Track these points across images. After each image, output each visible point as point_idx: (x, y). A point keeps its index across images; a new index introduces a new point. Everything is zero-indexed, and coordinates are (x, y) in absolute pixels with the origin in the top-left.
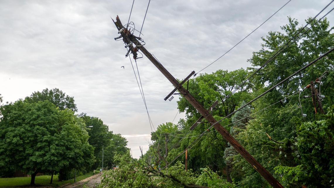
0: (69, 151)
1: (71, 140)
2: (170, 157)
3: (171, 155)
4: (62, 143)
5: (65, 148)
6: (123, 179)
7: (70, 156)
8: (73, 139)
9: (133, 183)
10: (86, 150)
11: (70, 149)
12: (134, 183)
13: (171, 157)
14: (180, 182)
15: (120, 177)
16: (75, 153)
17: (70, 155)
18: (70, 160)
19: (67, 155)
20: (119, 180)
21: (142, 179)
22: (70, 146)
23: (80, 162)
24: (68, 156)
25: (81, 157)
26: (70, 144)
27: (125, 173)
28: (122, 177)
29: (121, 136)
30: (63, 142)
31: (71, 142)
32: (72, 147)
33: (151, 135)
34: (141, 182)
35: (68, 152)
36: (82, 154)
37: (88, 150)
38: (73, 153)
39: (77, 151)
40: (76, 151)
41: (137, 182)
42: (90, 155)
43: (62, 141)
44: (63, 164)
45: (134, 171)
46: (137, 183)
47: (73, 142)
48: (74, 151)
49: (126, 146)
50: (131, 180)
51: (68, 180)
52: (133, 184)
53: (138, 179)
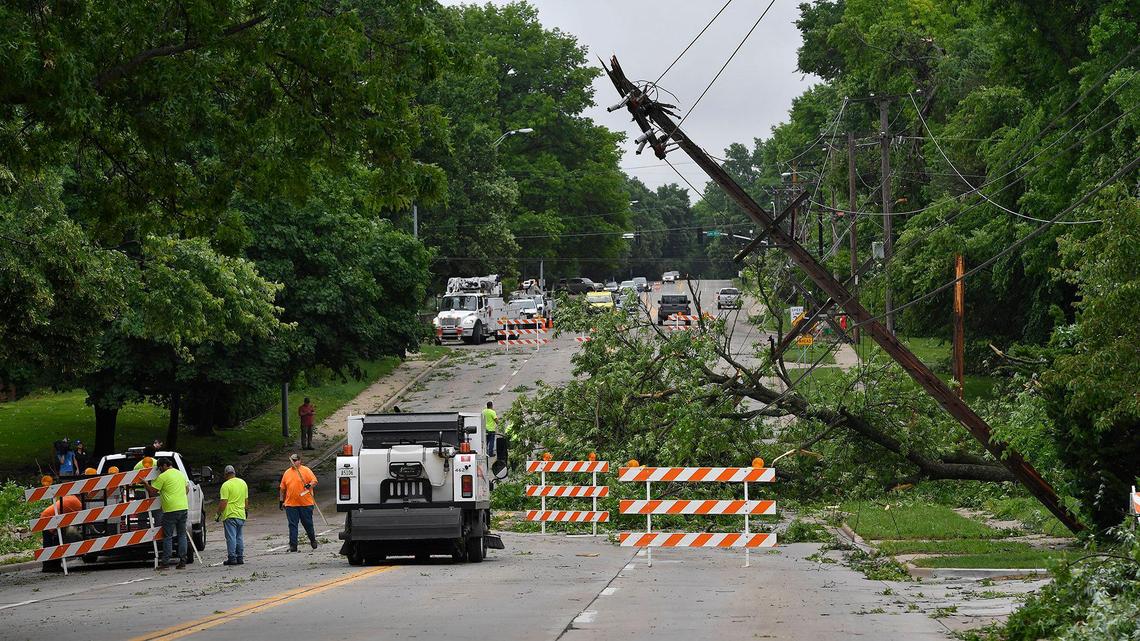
0: (311, 281)
1: (316, 217)
2: (908, 260)
3: (917, 246)
4: (276, 242)
5: (290, 265)
6: (608, 435)
7: (321, 308)
8: (327, 217)
9: (656, 451)
10: (388, 264)
11: (317, 270)
12: (665, 450)
13: (919, 262)
14: (893, 446)
15: (593, 424)
16: (345, 288)
17: (317, 300)
18: (317, 330)
19: (306, 301)
20: (590, 438)
21: (698, 434)
22: (314, 250)
23: (370, 334)
24: (307, 307)
25: (372, 310)
26: (314, 241)
27: (615, 404)
28: (602, 424)
29: (537, 26)
30: (281, 235)
31: (319, 231)
32: (327, 256)
33: (801, 25)
34: (693, 450)
35: (310, 288)
36: (375, 290)
37: (402, 262)
38: (331, 292)
39: (352, 276)
40: (347, 279)
41: (677, 448)
42: (411, 289)
43: (278, 228)
44: (288, 350)
45: (661, 388)
46: (675, 453)
47: (329, 228)
48: (338, 281)
49: (586, 113)
50: (650, 437)
51: (237, 424)
52: (657, 457)
53: (679, 436)
